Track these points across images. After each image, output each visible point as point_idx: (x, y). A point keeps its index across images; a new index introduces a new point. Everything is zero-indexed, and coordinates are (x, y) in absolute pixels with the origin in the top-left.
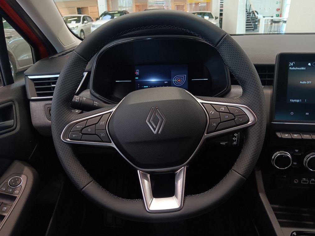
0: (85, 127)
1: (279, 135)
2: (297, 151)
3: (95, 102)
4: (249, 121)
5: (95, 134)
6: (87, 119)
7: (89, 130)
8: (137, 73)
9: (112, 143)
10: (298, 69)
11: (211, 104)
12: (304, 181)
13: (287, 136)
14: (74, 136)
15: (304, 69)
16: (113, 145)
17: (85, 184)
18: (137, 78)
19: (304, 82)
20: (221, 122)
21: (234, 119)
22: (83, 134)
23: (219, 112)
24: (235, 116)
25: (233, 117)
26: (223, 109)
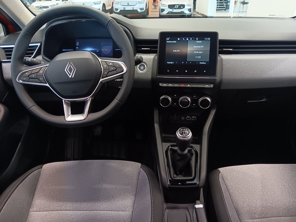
0: (31, 74)
1: (160, 84)
2: (175, 96)
3: (42, 62)
4: (123, 71)
5: (37, 78)
6: (32, 70)
7: (33, 76)
8: (78, 44)
9: (47, 84)
10: (172, 42)
11: (105, 61)
12: (188, 118)
13: (165, 85)
14: (24, 79)
15: (175, 42)
16: (47, 85)
17: (31, 106)
18: (78, 48)
19: (176, 51)
20: (109, 72)
21: (116, 70)
22: (29, 78)
23: (109, 66)
24: (116, 68)
25: (116, 69)
26: (111, 64)
